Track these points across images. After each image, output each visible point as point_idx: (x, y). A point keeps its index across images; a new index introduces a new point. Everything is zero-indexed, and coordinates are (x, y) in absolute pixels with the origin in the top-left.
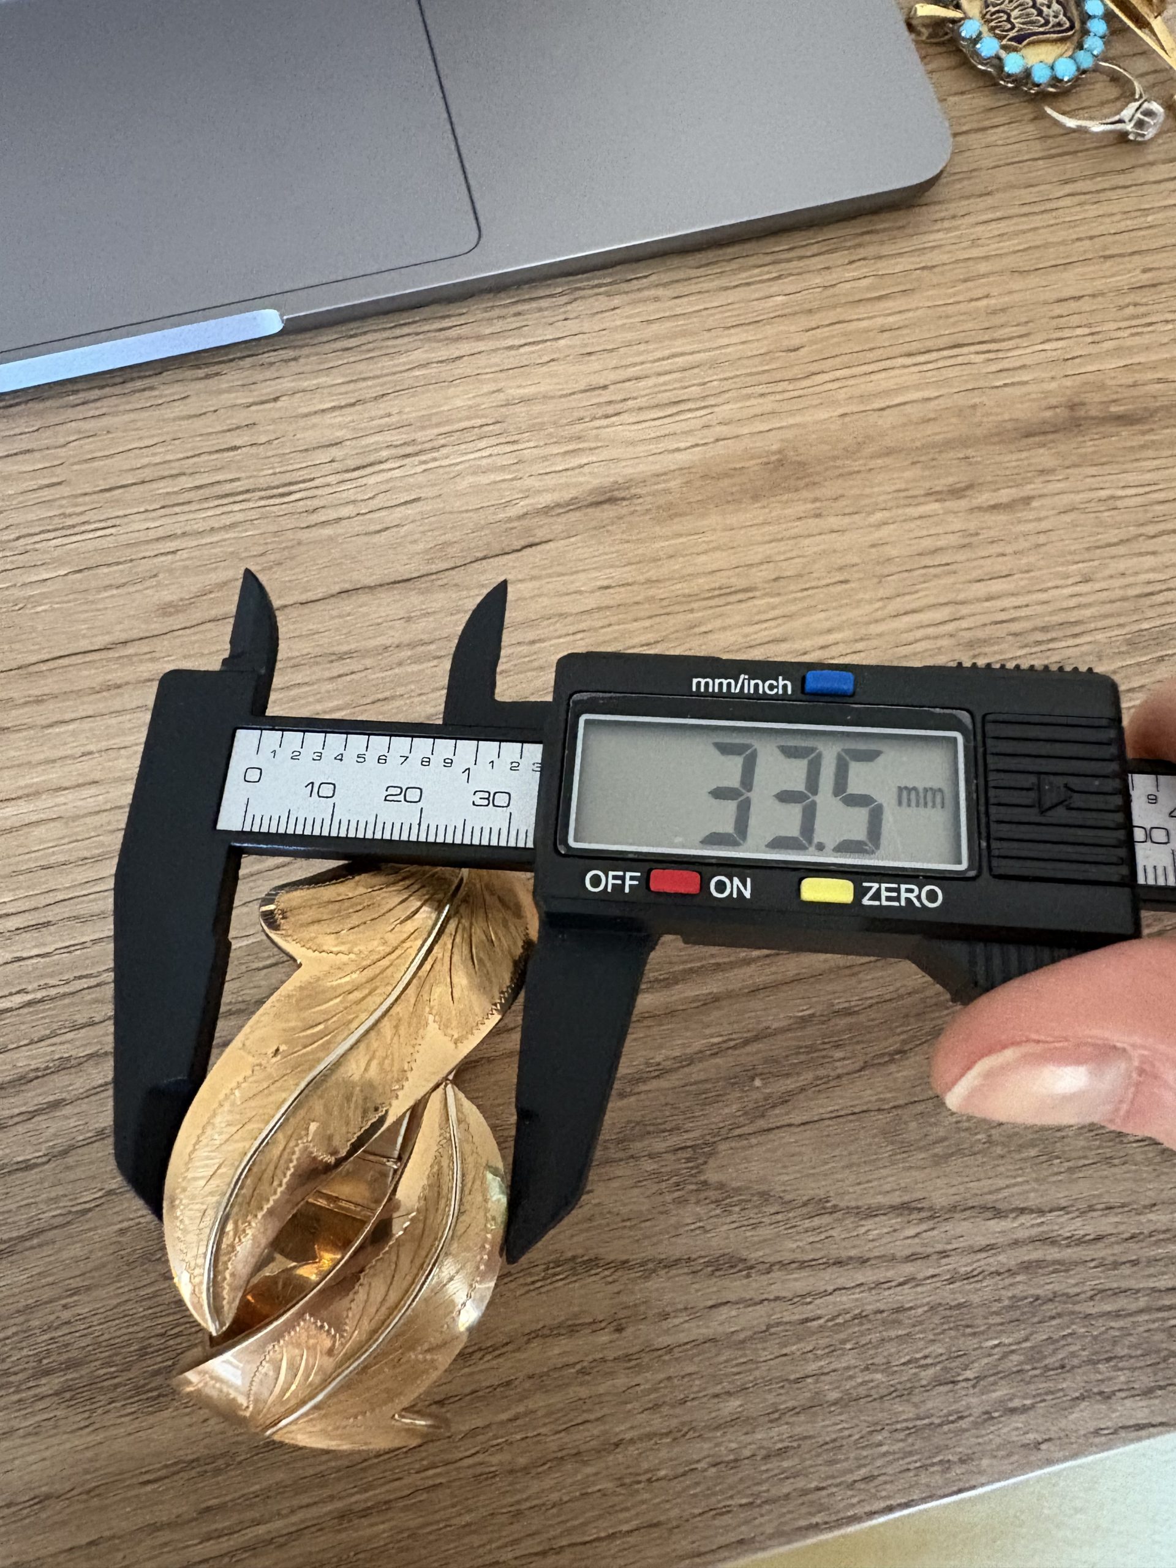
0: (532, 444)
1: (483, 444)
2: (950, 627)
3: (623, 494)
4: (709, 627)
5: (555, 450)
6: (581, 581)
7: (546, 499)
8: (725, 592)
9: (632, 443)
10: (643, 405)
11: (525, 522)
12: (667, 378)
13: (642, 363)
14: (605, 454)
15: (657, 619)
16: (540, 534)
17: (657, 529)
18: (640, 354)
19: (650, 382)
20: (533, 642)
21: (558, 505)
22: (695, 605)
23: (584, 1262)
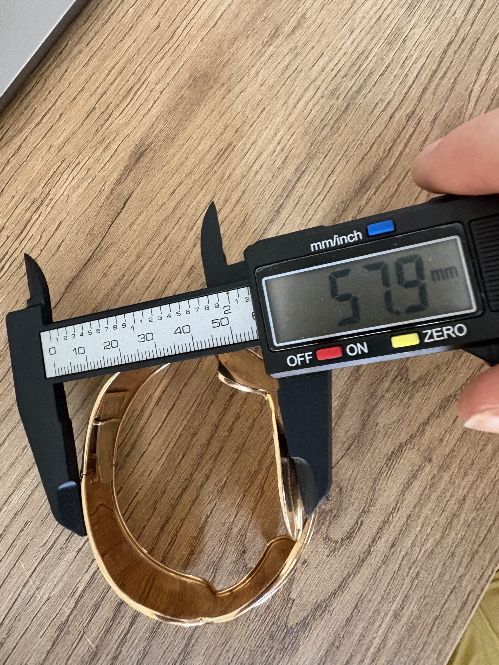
0: (87, 158)
1: (65, 176)
2: (319, 94)
3: (143, 148)
4: (228, 174)
5: (98, 153)
6: (160, 199)
7: (115, 176)
8: (221, 154)
9: (128, 123)
10: (118, 102)
11: (115, 193)
12: (117, 82)
13: (100, 85)
14: (121, 137)
15: (205, 187)
16: (126, 193)
17: (171, 150)
18: (96, 81)
19: (111, 90)
20: (165, 239)
21: (122, 175)
22: (215, 169)
23: (398, 450)
